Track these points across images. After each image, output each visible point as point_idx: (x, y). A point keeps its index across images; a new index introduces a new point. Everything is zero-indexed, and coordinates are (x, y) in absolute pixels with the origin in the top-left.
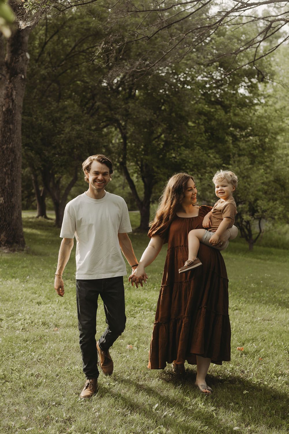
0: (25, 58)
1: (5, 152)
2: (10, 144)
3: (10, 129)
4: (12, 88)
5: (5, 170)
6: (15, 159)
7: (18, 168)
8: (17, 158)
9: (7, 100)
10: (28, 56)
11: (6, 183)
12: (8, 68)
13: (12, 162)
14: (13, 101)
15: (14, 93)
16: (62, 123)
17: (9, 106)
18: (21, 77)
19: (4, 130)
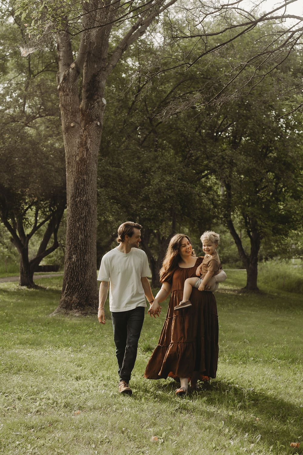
0: (100, 103)
1: (79, 205)
2: (84, 196)
3: (84, 180)
4: (86, 136)
6: (89, 212)
7: (92, 222)
8: (92, 212)
9: (81, 149)
10: (104, 101)
11: (79, 240)
12: (83, 115)
13: (85, 215)
14: (87, 150)
15: (89, 141)
16: (152, 174)
17: (83, 155)
18: (97, 124)
19: (78, 181)
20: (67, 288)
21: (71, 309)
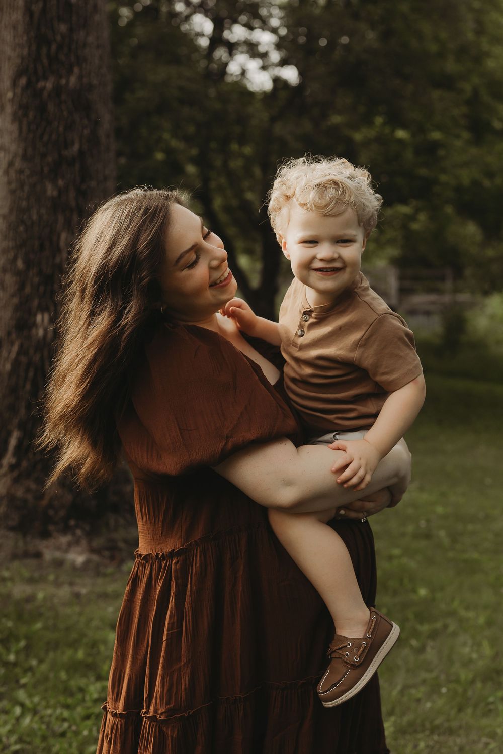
1: (51, 107)
2: (70, 72)
5: (50, 190)
6: (93, 140)
11: (59, 250)
13: (81, 152)
19: (44, 10)
20: (18, 448)
21: (45, 535)
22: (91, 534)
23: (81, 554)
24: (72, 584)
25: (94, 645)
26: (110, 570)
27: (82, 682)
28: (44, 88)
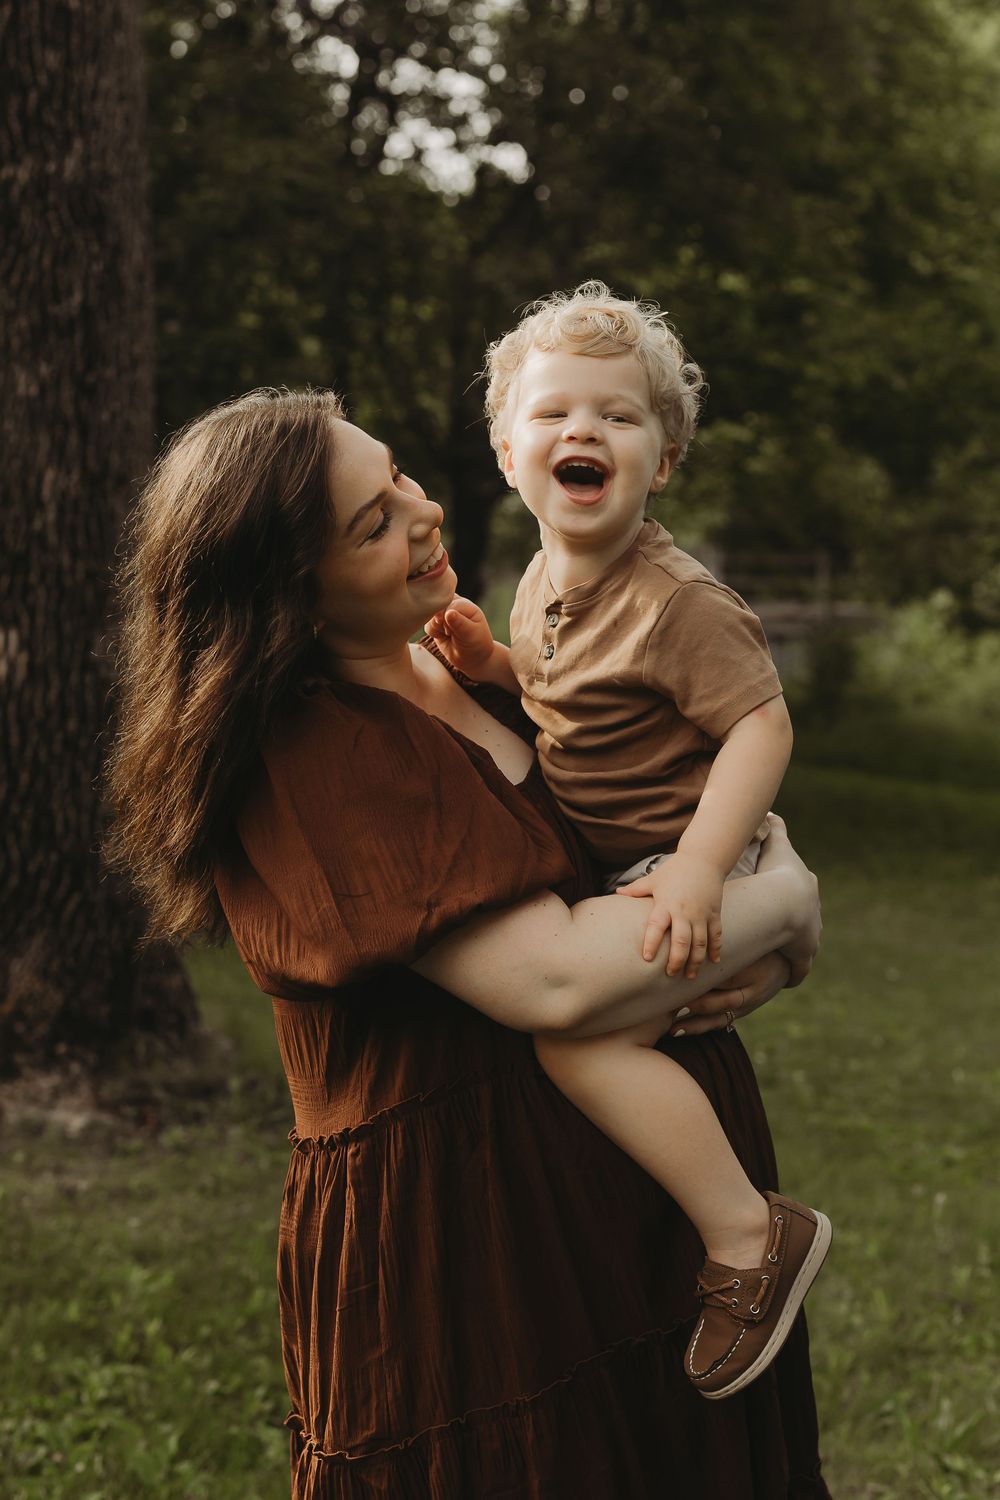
1: (26, 218)
2: (65, 148)
22: (99, 1072)
23: (79, 1110)
24: (58, 1170)
25: (100, 1292)
26: (136, 1143)
27: (77, 1365)
28: (12, 180)
